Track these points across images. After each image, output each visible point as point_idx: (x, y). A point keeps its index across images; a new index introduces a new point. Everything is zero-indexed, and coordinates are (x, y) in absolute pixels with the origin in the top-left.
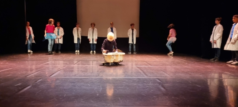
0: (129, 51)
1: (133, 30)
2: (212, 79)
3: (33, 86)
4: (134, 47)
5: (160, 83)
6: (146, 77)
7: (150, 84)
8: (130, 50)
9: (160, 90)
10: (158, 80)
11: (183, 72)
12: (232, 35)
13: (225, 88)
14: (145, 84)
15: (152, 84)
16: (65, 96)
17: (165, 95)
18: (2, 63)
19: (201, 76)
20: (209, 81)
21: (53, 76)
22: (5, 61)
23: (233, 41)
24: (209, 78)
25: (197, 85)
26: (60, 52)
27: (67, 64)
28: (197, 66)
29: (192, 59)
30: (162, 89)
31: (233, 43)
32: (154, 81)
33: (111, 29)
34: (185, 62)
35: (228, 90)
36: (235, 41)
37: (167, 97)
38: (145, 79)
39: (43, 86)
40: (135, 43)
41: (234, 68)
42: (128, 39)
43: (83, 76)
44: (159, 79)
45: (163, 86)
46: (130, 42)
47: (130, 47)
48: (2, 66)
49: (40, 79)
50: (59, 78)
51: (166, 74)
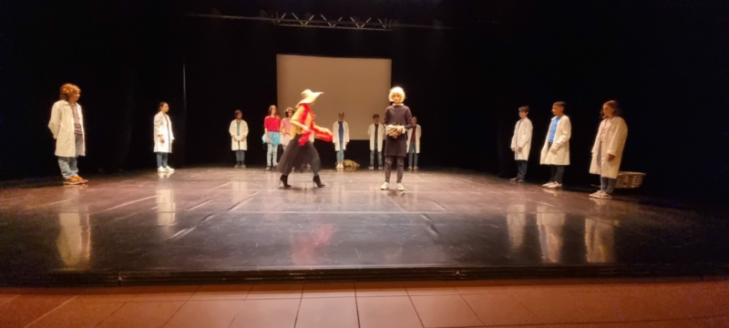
0: (369, 165)
1: (377, 126)
2: (516, 213)
3: (198, 228)
4: (380, 157)
5: (427, 223)
6: (403, 212)
7: (410, 224)
8: (372, 162)
9: (427, 234)
10: (424, 217)
11: (468, 202)
12: (553, 137)
13: (539, 228)
14: (402, 224)
15: (414, 225)
16: (257, 245)
17: (436, 242)
18: (141, 186)
19: (499, 208)
20: (509, 219)
21: (235, 208)
22: (147, 182)
23: (554, 146)
24: (510, 213)
25: (494, 226)
26: (244, 166)
27: (259, 188)
28: (492, 192)
29: (483, 179)
30: (432, 232)
31: (555, 152)
32: (418, 220)
33: (338, 125)
34: (471, 184)
35: (544, 233)
36: (559, 148)
37: (441, 247)
38: (403, 216)
39: (217, 228)
40: (380, 149)
41: (552, 195)
42: (367, 142)
43: (290, 210)
44: (425, 215)
45: (433, 228)
46: (372, 148)
47: (372, 157)
48: (142, 191)
49: (210, 215)
50: (246, 212)
51: (438, 206)
